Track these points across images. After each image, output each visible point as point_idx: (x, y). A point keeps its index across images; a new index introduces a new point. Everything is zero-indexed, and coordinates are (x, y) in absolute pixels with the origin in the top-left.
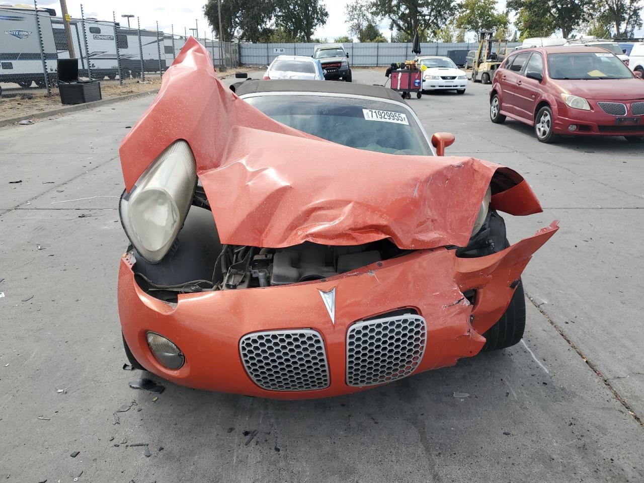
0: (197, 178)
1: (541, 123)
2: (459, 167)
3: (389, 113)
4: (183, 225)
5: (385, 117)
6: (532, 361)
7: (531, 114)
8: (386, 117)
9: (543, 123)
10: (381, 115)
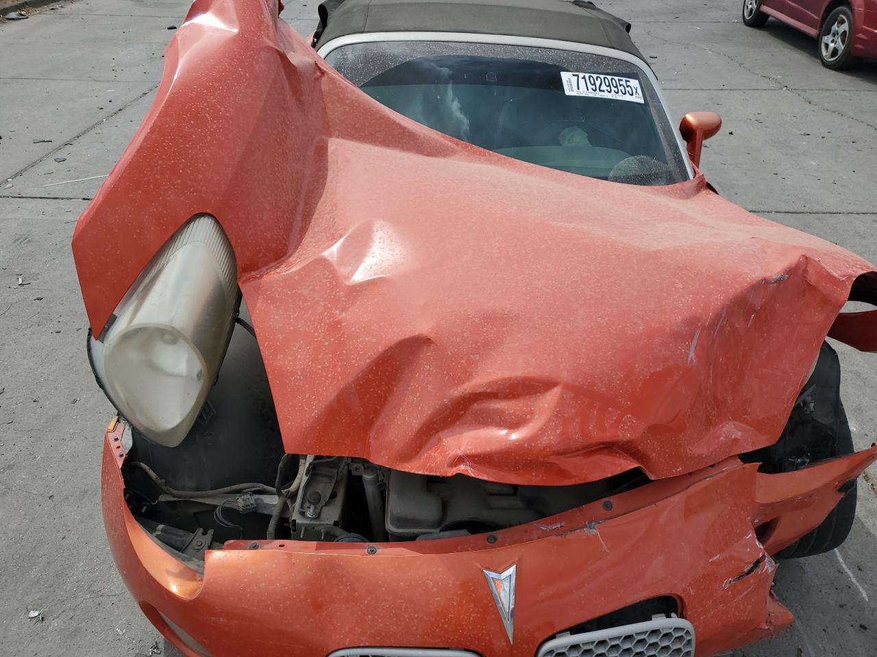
0: (239, 296)
1: (831, 35)
2: (778, 281)
3: (609, 77)
4: (218, 377)
5: (601, 89)
6: (839, 571)
7: (816, 17)
8: (603, 87)
9: (834, 35)
10: (594, 84)
